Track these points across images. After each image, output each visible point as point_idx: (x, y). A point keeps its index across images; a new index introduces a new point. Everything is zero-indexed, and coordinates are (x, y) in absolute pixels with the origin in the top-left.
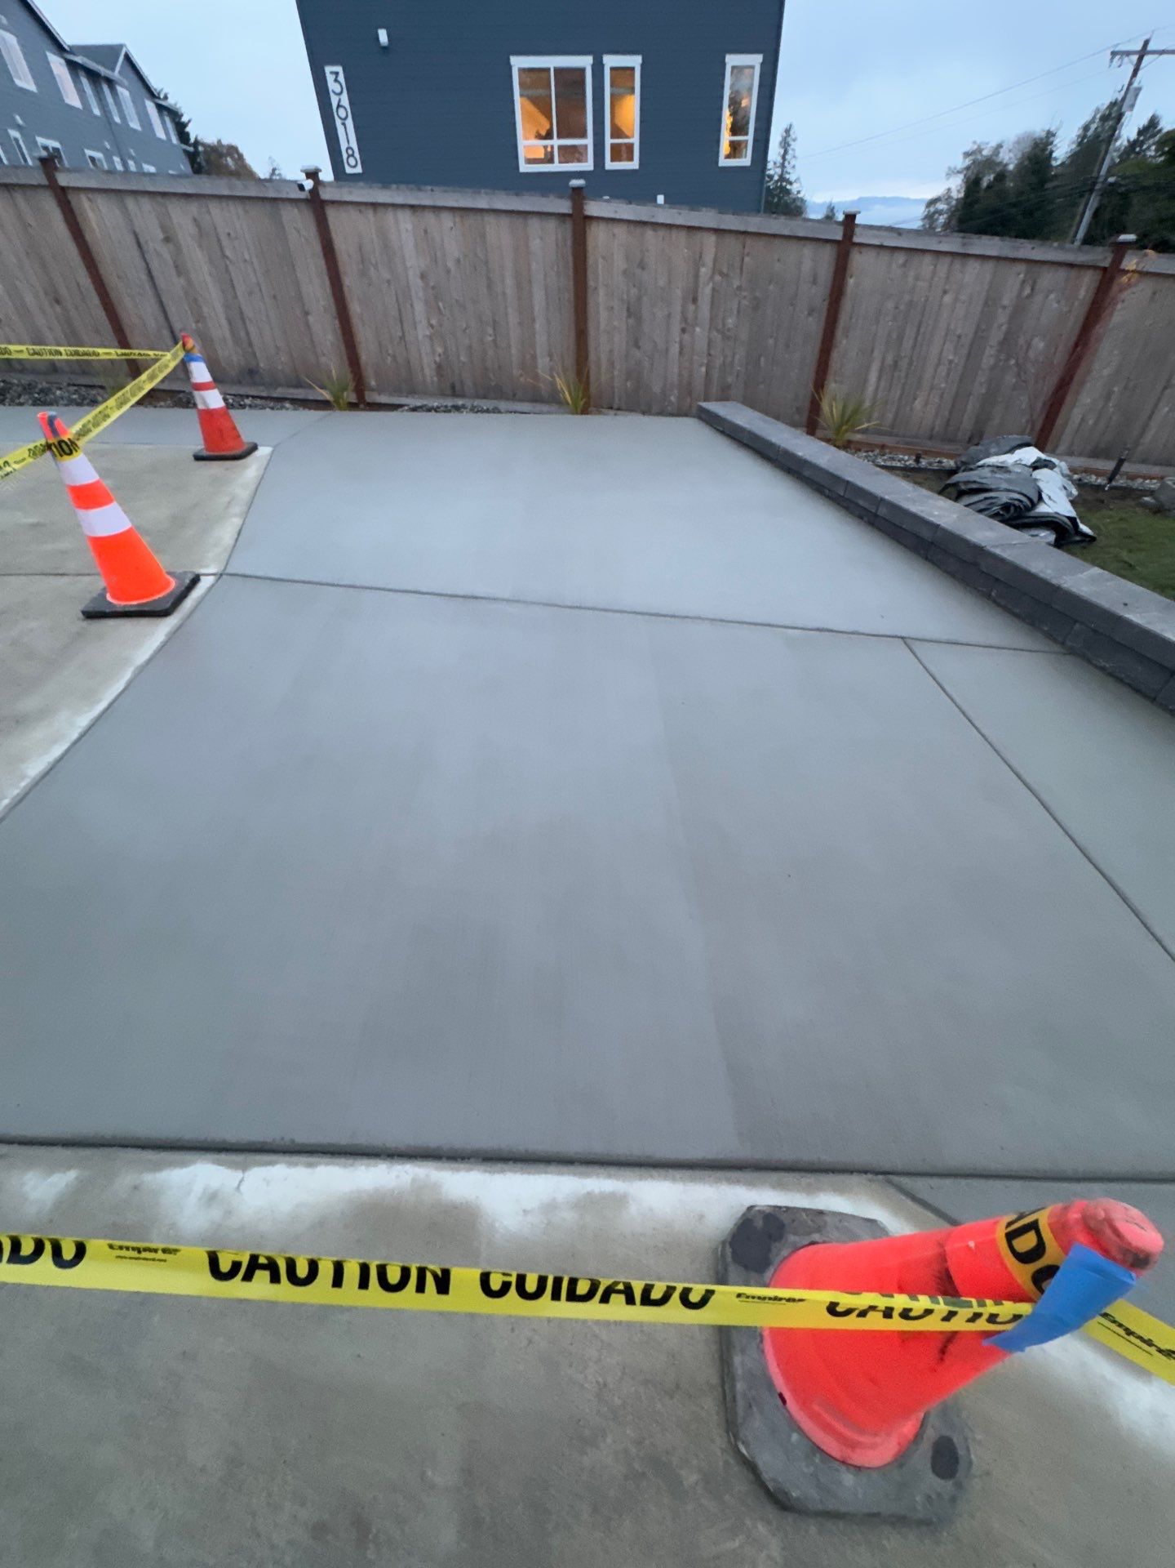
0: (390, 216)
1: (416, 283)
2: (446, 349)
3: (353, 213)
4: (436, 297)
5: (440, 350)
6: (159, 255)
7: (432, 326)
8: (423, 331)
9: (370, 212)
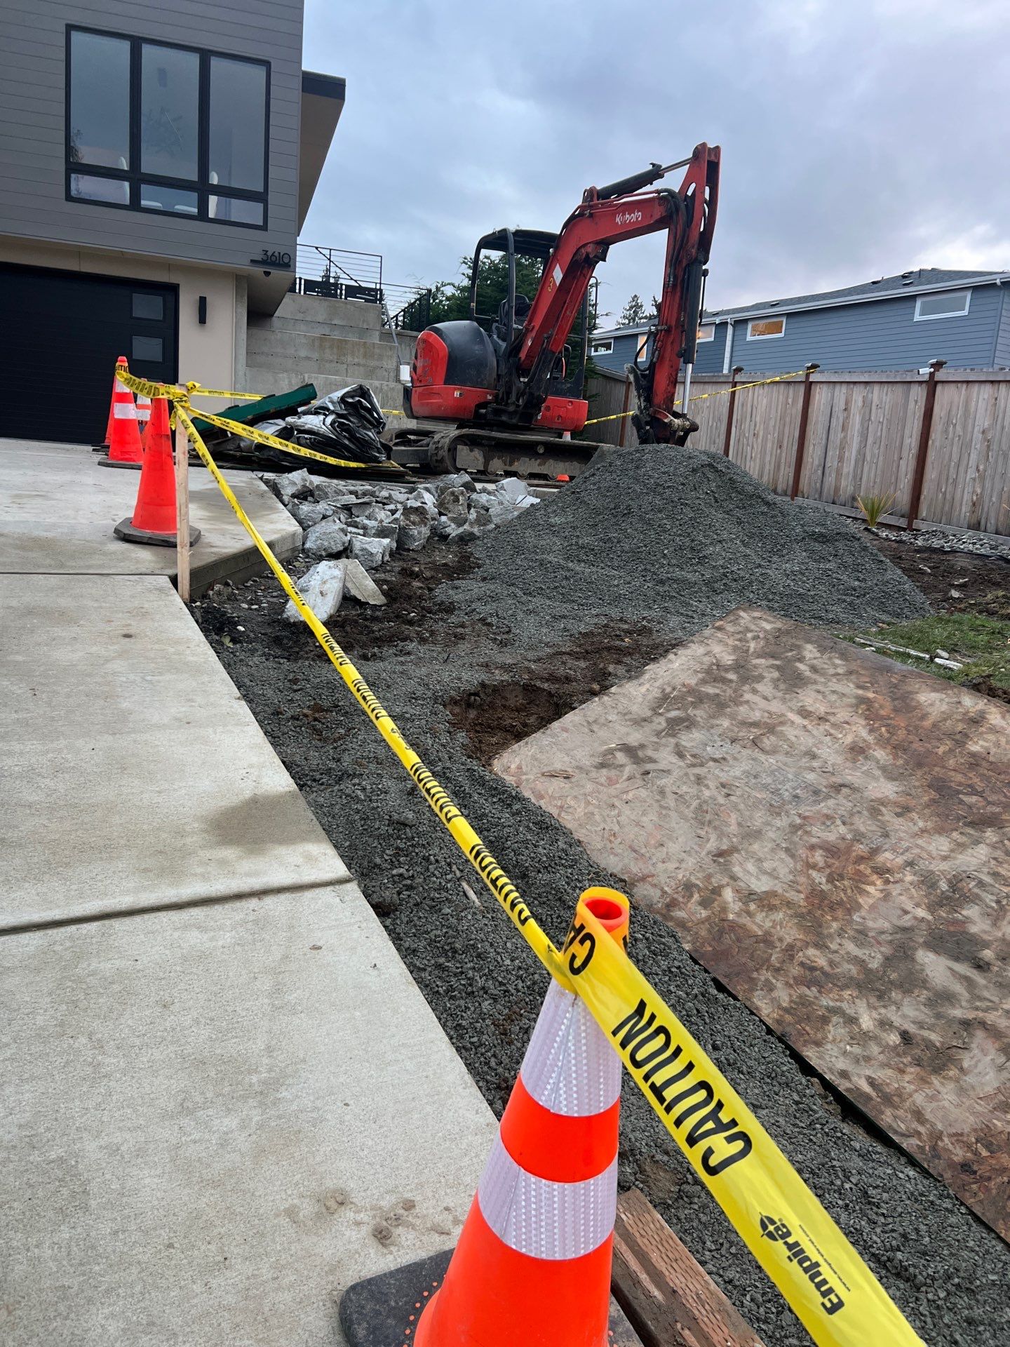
0: (976, 387)
1: (978, 436)
2: (983, 489)
3: (952, 387)
4: (988, 447)
5: (979, 491)
6: (838, 418)
7: (978, 471)
8: (972, 473)
9: (965, 386)
